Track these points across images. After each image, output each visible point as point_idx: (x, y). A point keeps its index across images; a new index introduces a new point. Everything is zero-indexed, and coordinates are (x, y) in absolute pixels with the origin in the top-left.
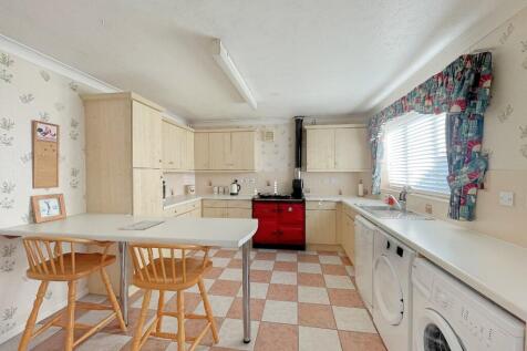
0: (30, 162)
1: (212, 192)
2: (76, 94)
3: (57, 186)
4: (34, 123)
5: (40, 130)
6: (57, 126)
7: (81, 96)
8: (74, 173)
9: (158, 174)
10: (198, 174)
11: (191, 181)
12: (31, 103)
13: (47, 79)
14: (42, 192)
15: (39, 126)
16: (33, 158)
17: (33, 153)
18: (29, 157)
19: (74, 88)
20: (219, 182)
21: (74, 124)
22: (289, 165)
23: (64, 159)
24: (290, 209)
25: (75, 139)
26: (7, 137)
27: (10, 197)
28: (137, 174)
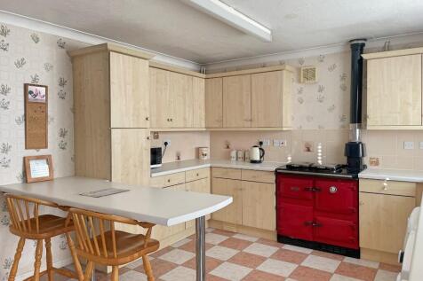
0: (23, 124)
1: (228, 158)
2: (64, 51)
3: (46, 147)
4: (26, 86)
5: (31, 92)
6: (46, 87)
7: (68, 52)
8: (63, 134)
9: (144, 134)
10: (213, 133)
11: (205, 142)
12: (24, 66)
13: (37, 40)
14: (33, 152)
15: (30, 88)
16: (25, 120)
17: (25, 115)
18: (22, 119)
19: (62, 45)
20: (240, 143)
21: (62, 83)
22: (343, 119)
23: (52, 119)
24: (333, 189)
25: (63, 98)
26: (5, 101)
27: (8, 156)
28: (116, 135)
